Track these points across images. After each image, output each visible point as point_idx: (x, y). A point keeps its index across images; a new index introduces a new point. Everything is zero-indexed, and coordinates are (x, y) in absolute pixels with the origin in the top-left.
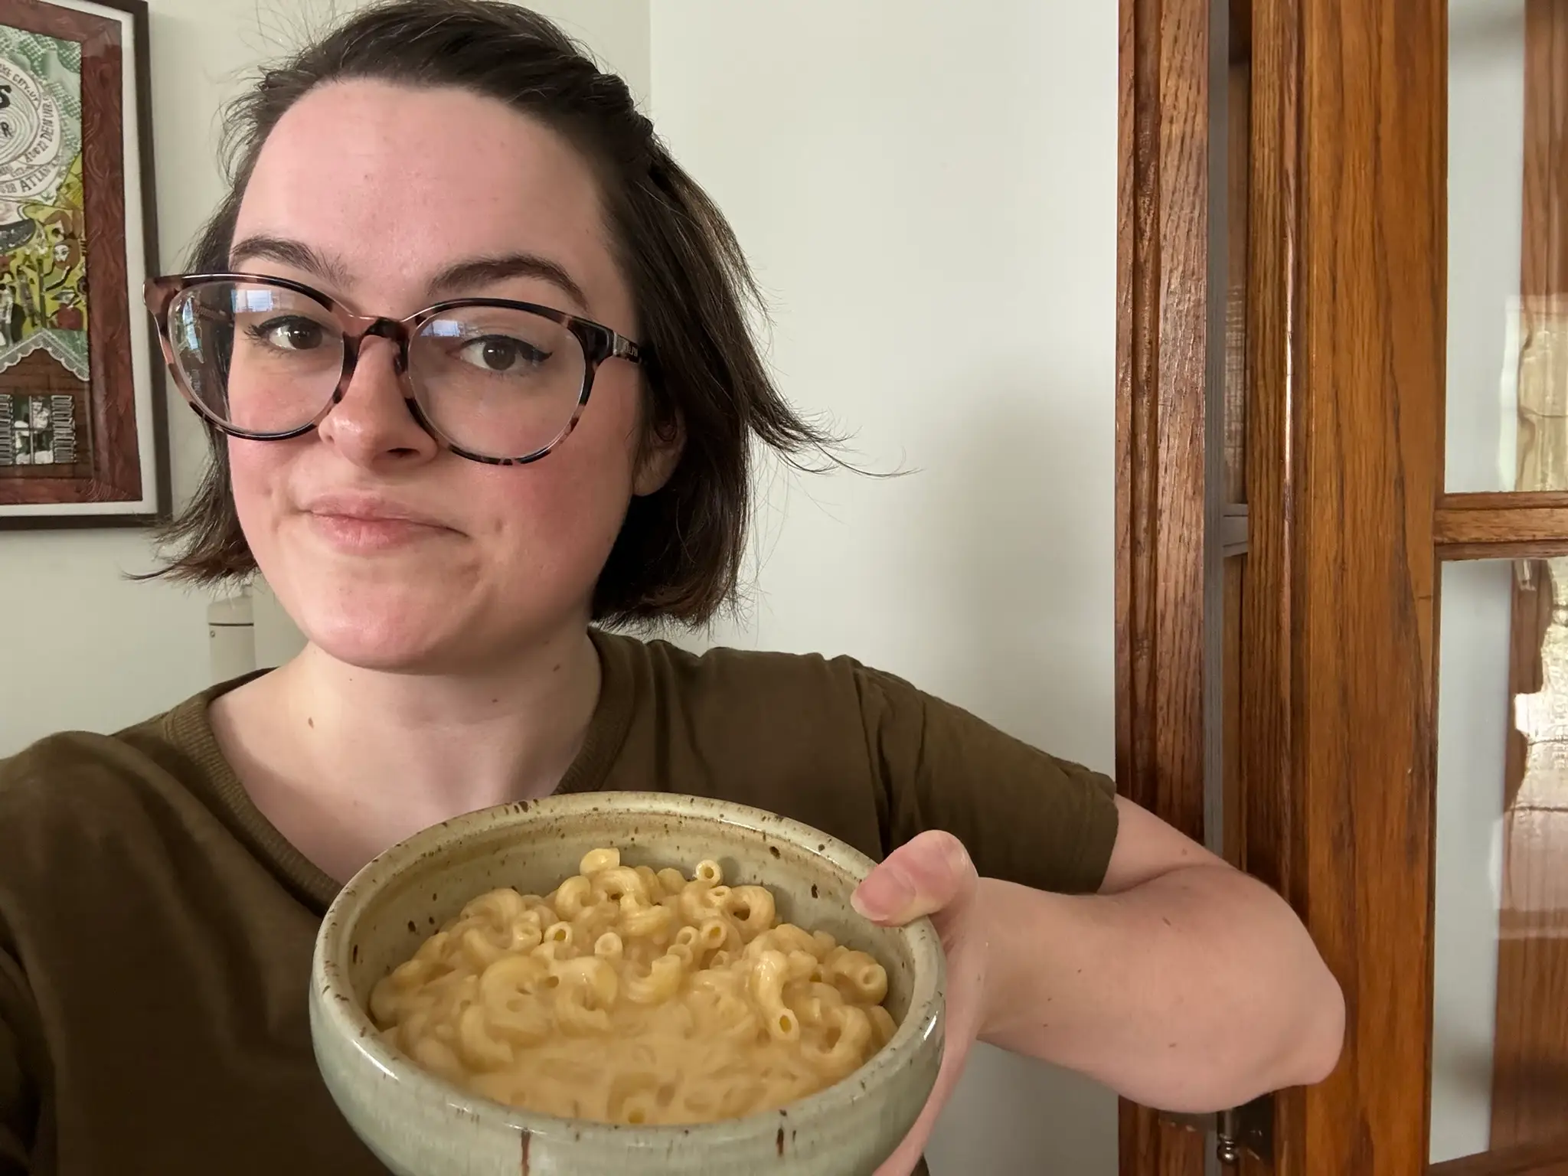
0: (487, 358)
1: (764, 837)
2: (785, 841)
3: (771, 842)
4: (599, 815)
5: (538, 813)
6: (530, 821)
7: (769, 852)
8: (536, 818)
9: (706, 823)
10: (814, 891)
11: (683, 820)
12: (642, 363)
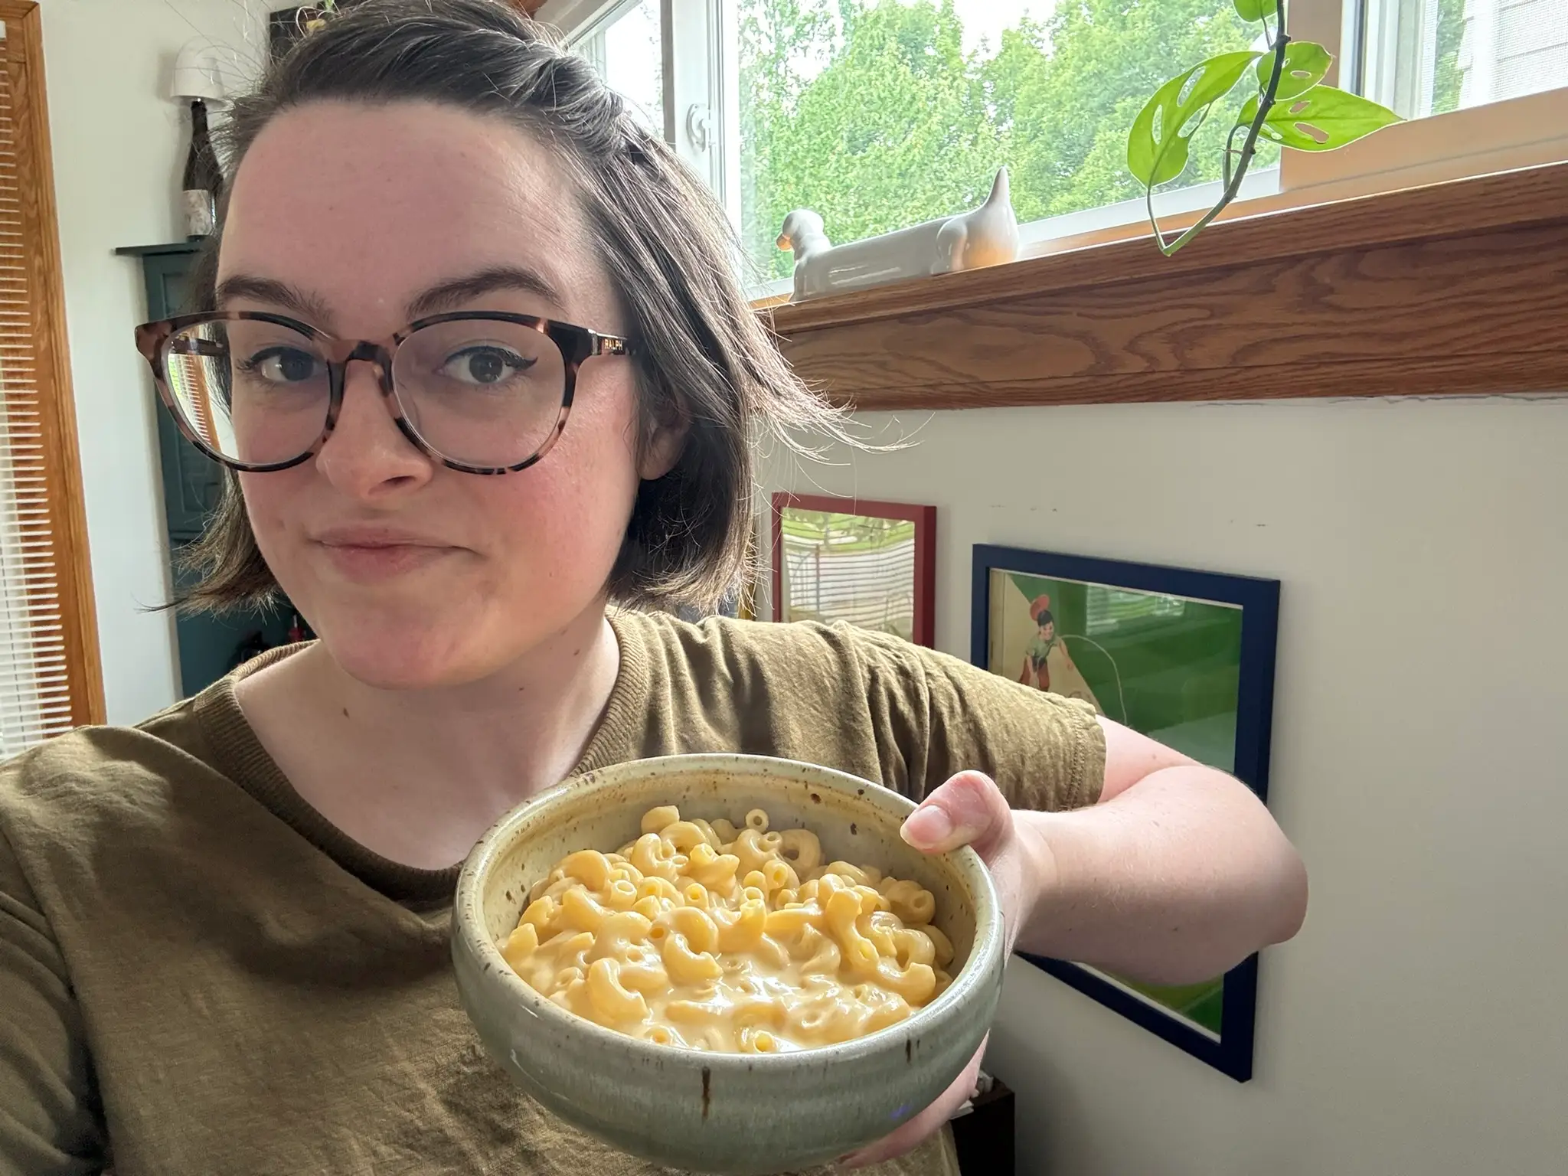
0: (473, 370)
1: (806, 787)
2: (826, 787)
3: (812, 790)
4: (657, 778)
5: (605, 782)
6: (599, 790)
7: (810, 798)
8: (603, 787)
9: (752, 778)
10: (853, 828)
11: (730, 777)
12: (631, 354)
